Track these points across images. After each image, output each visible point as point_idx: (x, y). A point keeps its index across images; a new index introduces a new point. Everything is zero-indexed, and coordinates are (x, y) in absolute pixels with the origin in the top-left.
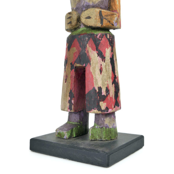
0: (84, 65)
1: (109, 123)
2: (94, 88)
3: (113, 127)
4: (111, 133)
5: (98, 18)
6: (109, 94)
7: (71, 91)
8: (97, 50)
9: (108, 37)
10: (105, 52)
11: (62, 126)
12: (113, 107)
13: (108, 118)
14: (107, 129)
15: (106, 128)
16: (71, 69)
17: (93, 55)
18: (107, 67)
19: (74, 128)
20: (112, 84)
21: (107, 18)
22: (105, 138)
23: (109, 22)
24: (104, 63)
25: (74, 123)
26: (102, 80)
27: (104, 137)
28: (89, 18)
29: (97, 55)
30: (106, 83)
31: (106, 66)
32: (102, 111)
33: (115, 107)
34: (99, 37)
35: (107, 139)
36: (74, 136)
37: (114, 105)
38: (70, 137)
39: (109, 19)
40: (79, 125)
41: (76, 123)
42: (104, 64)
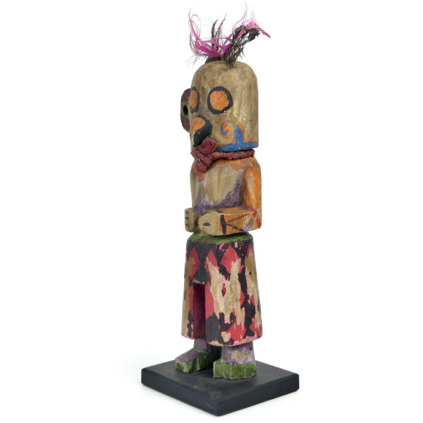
0: (204, 283)
1: (238, 357)
2: (214, 313)
3: (244, 362)
4: (240, 370)
5: (219, 225)
6: (235, 321)
7: (190, 312)
8: (218, 266)
9: (236, 246)
10: (230, 267)
11: (183, 355)
12: (241, 338)
13: (236, 351)
14: (236, 365)
15: (233, 364)
16: (190, 285)
17: (214, 272)
18: (233, 287)
19: (198, 359)
20: (241, 308)
21: (231, 224)
22: (232, 377)
23: (236, 228)
24: (229, 283)
25: (199, 351)
26: (225, 303)
27: (231, 375)
28: (207, 224)
29: (218, 272)
30: (231, 307)
31: (231, 286)
32: (224, 343)
33: (244, 338)
34: (222, 248)
35: (235, 377)
36: (199, 369)
37: (243, 335)
38: (192, 371)
39: (236, 225)
40: (206, 354)
41: (202, 352)
42: (227, 283)
